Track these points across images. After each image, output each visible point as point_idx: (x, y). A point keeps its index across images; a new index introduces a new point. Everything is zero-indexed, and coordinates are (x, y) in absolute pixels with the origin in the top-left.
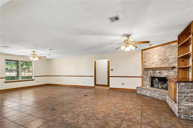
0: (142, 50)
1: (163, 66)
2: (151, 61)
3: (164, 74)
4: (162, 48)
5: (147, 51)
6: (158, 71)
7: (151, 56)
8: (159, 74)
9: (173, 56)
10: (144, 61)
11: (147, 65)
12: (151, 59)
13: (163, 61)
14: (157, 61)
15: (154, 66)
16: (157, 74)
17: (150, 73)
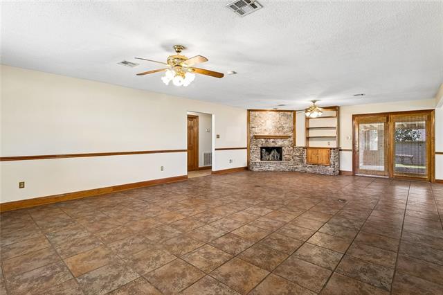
0: (249, 111)
1: (277, 134)
2: (264, 128)
3: (279, 143)
4: (277, 115)
5: (257, 113)
6: (272, 140)
7: (263, 121)
8: (273, 144)
9: (288, 125)
10: (252, 125)
11: (257, 131)
12: (263, 125)
13: (277, 129)
14: (271, 128)
15: (267, 134)
16: (271, 144)
17: (262, 142)
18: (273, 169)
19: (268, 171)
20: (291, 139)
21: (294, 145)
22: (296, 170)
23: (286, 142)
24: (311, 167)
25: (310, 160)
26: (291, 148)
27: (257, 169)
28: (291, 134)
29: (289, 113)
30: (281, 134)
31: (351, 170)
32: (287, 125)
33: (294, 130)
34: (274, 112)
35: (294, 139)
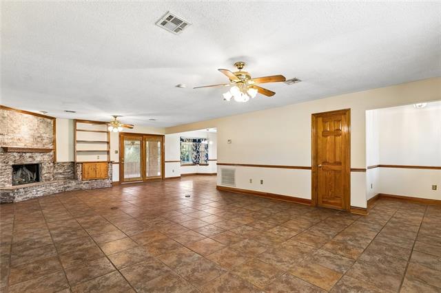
1: (35, 146)
2: (18, 136)
3: (38, 158)
4: (35, 120)
5: (6, 112)
6: (28, 155)
7: (15, 126)
8: (30, 159)
11: (6, 141)
12: (16, 131)
13: (35, 139)
14: (27, 137)
15: (21, 145)
16: (27, 159)
17: (14, 158)
18: (42, 194)
19: (35, 198)
20: (52, 153)
21: (54, 161)
22: (68, 189)
23: (46, 157)
24: (88, 183)
25: (86, 176)
26: (52, 164)
27: (20, 199)
28: (51, 147)
29: (49, 120)
30: (40, 146)
31: (118, 180)
32: (47, 136)
33: (54, 142)
34: (31, 116)
35: (55, 153)
